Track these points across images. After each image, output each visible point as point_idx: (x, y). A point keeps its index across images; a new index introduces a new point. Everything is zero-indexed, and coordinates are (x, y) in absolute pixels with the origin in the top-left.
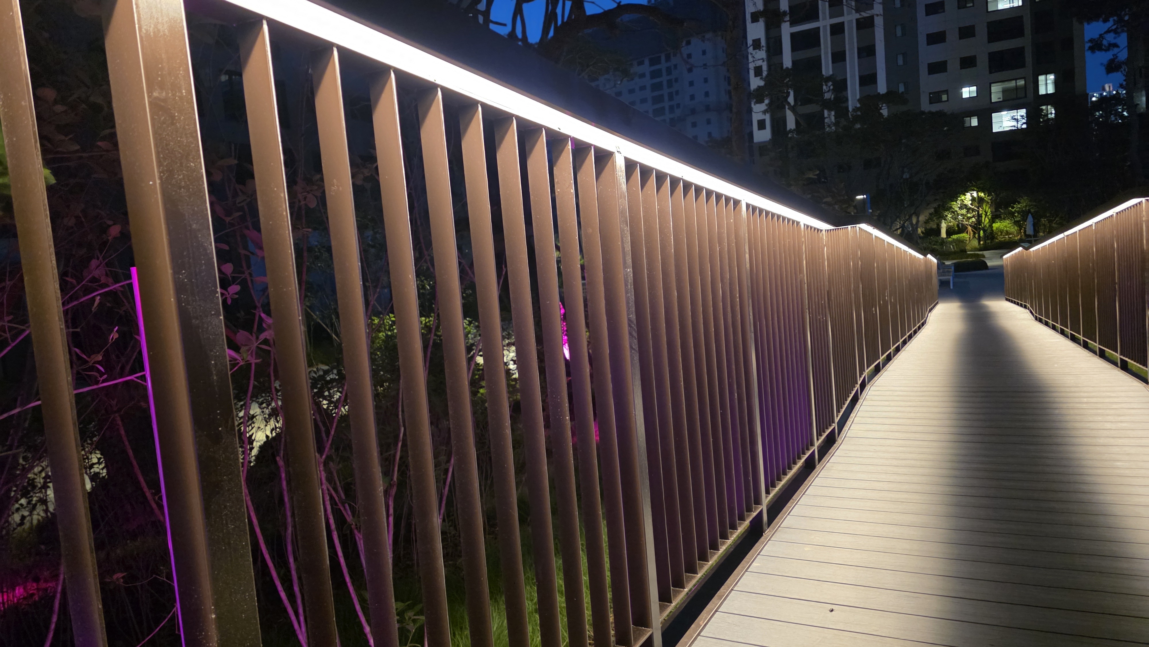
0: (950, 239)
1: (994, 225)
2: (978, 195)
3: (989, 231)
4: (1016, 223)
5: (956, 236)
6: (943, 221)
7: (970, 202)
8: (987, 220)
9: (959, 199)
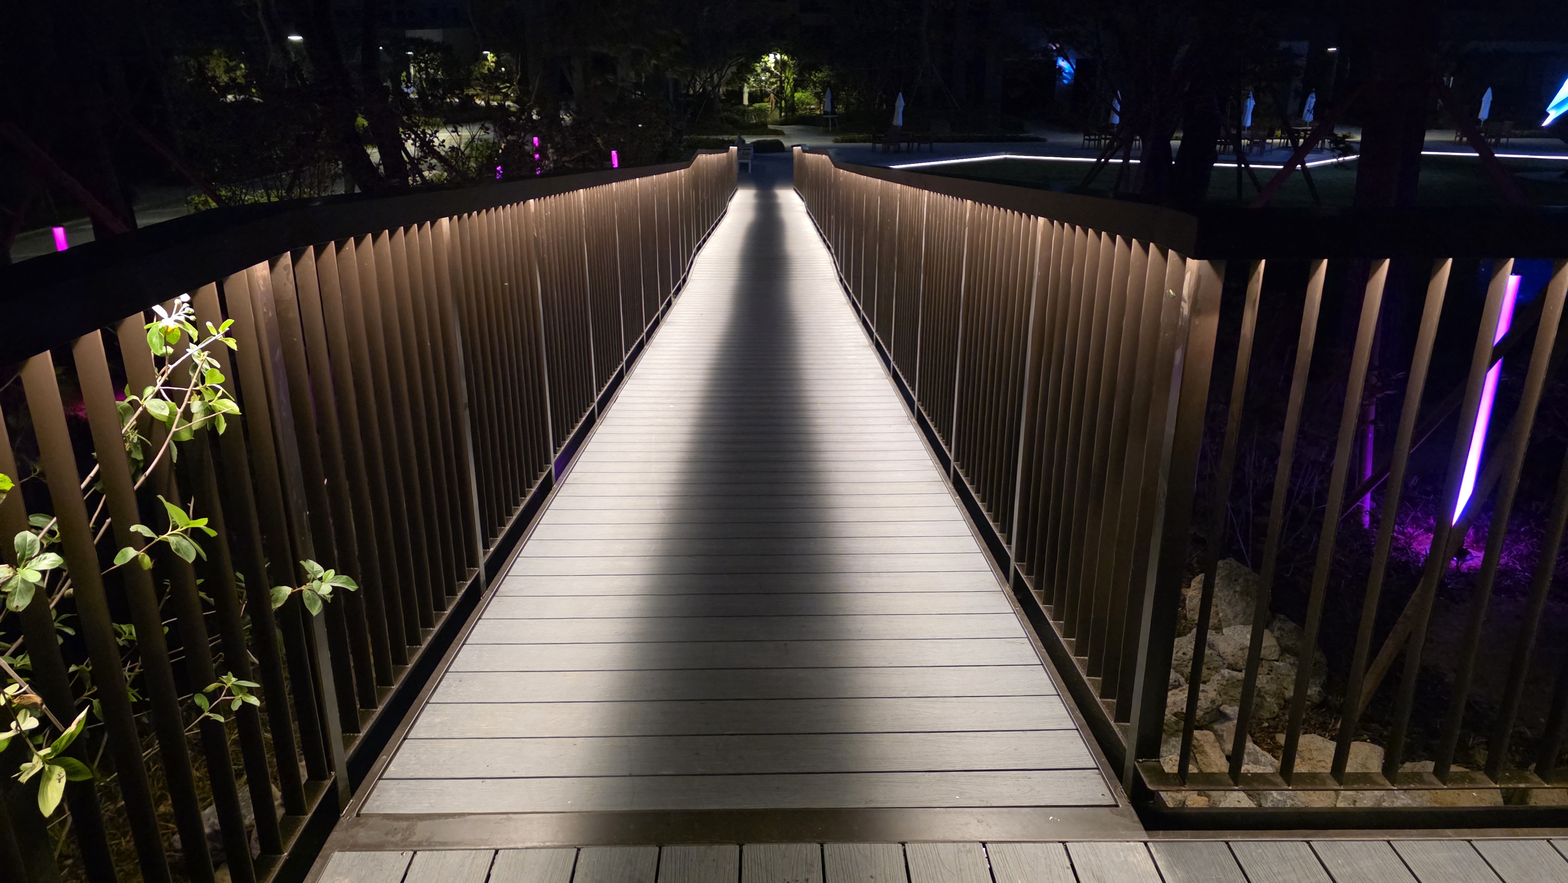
0: (751, 108)
1: (796, 94)
2: (781, 57)
3: (790, 102)
4: (817, 95)
5: (758, 104)
6: (746, 84)
7: (773, 65)
8: (789, 90)
9: (762, 60)
